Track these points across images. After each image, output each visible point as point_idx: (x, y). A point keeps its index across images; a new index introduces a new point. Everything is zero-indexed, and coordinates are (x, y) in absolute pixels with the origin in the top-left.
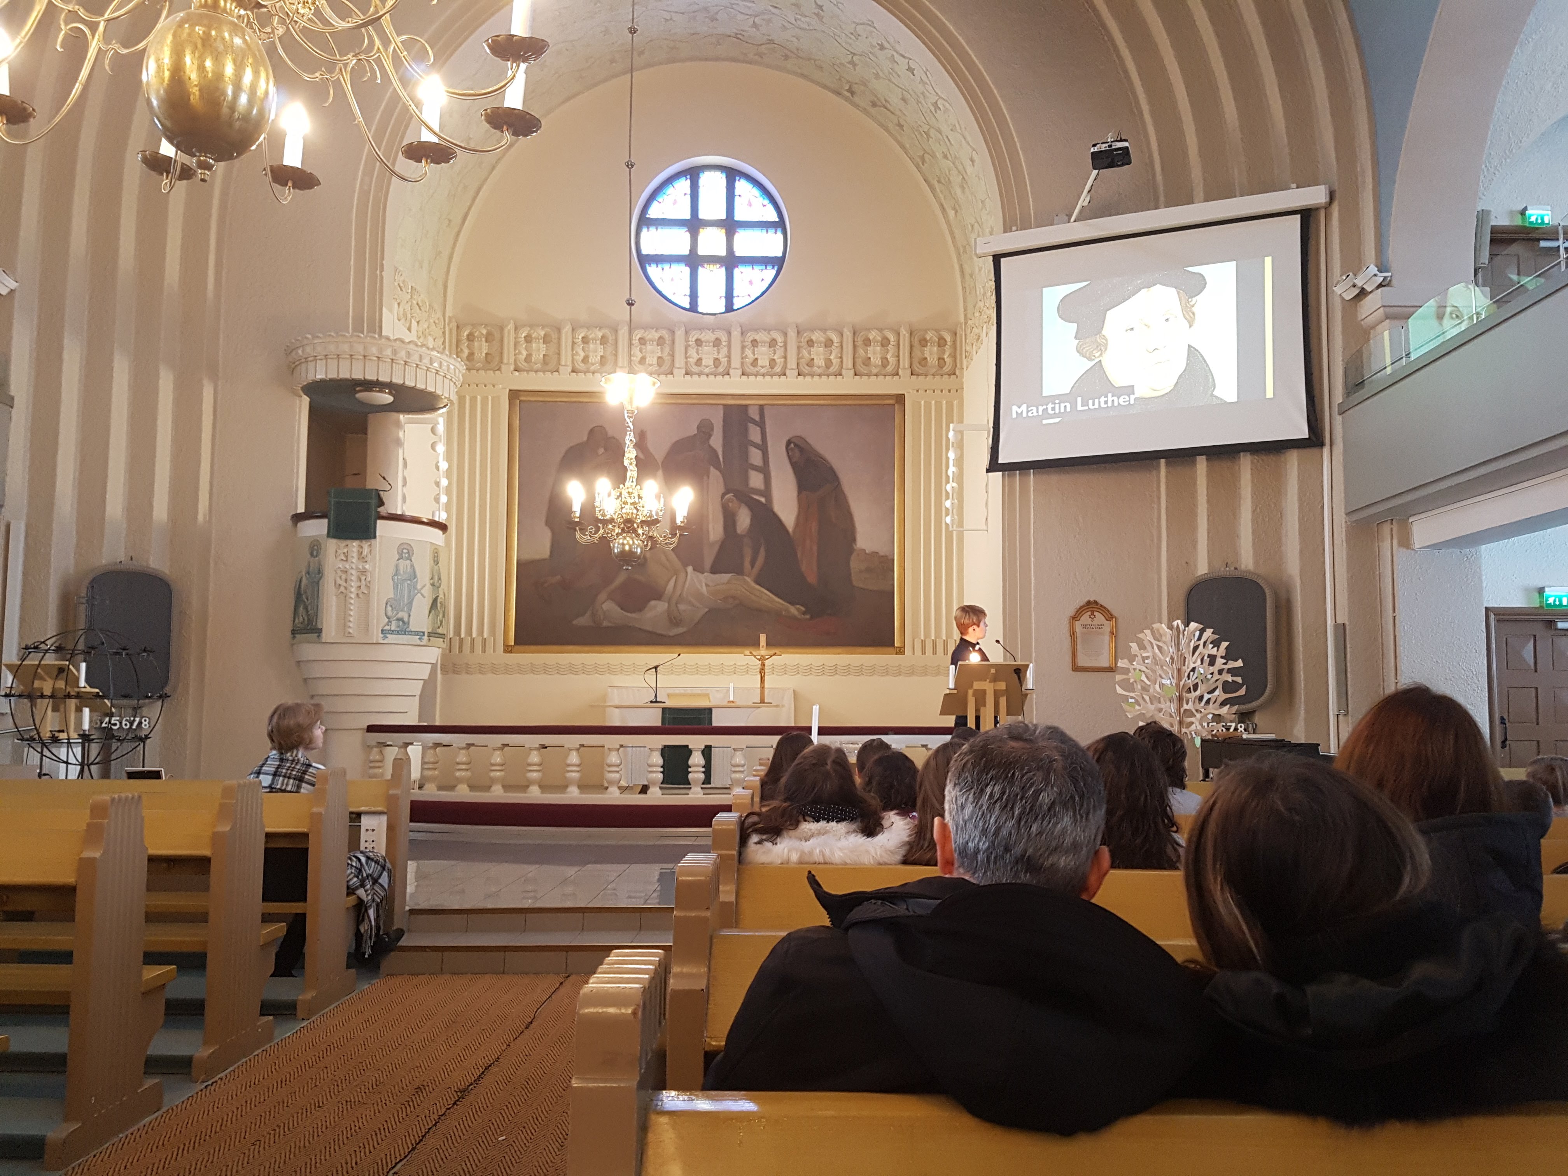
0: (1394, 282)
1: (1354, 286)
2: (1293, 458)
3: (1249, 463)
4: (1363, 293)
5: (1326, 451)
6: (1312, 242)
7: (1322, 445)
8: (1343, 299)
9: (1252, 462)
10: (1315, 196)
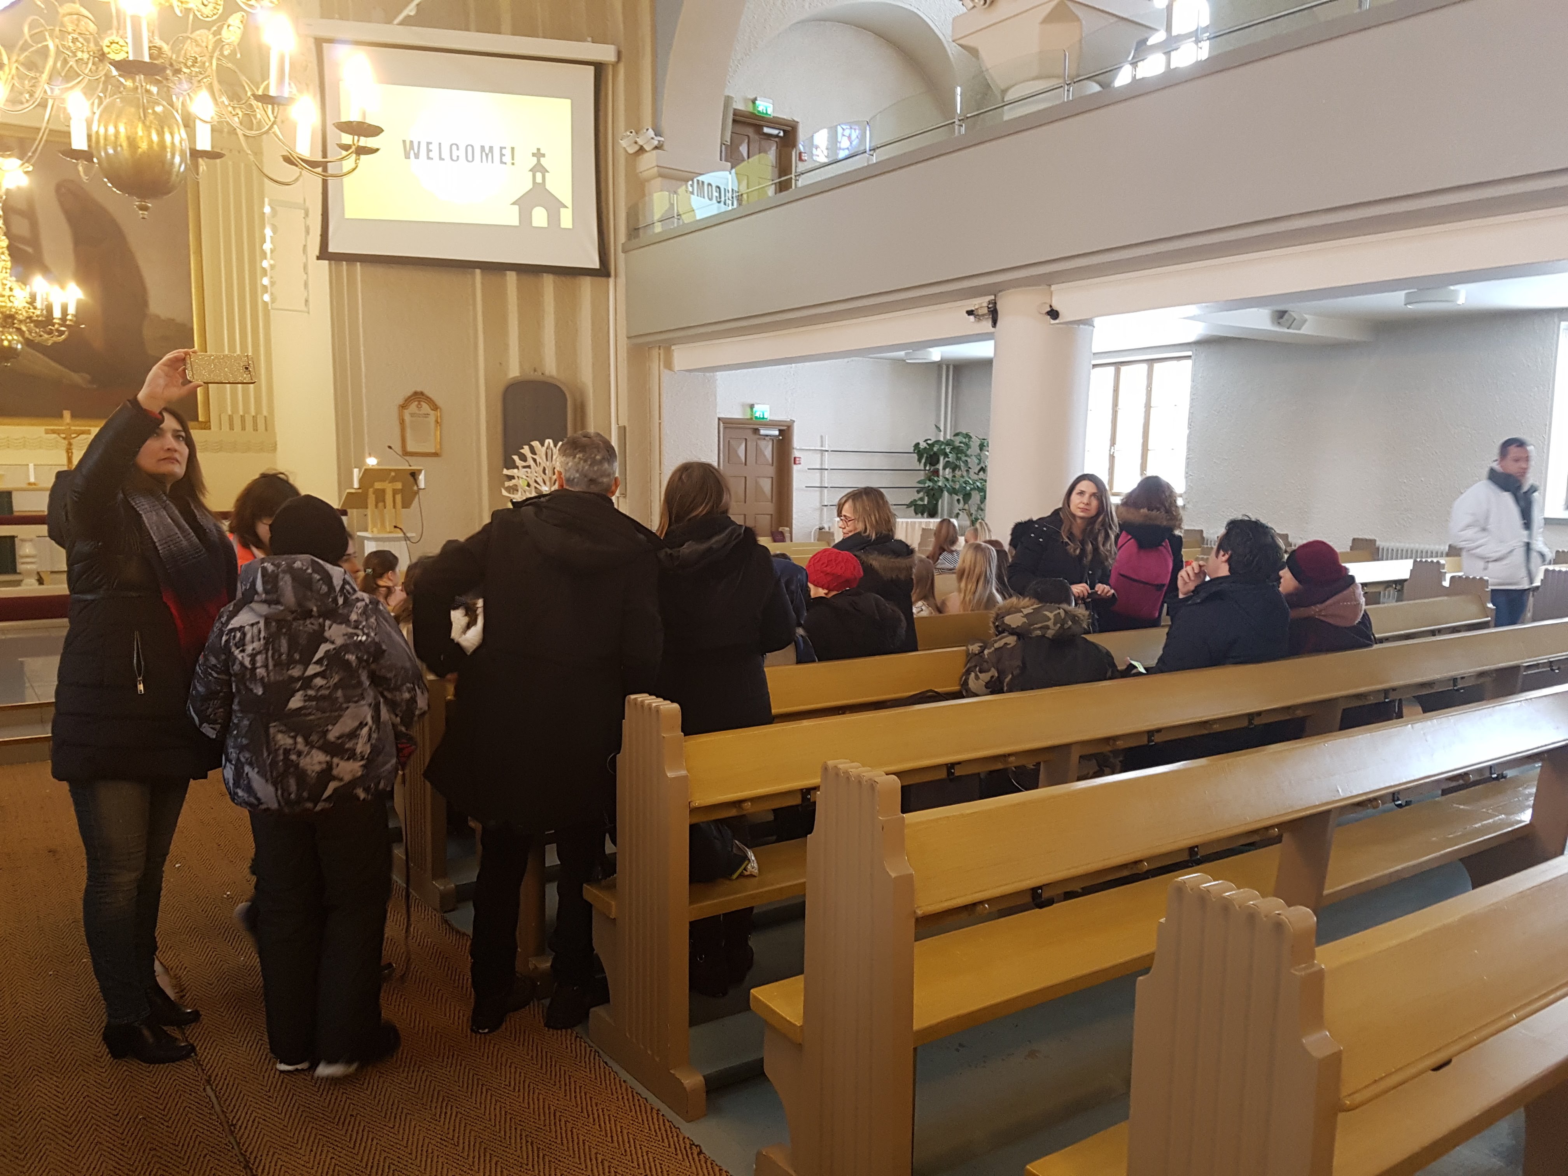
0: (665, 147)
1: (636, 143)
2: (586, 283)
3: (551, 281)
4: (641, 150)
5: (611, 280)
6: (603, 94)
7: (608, 275)
8: (626, 151)
9: (554, 282)
10: (606, 53)
